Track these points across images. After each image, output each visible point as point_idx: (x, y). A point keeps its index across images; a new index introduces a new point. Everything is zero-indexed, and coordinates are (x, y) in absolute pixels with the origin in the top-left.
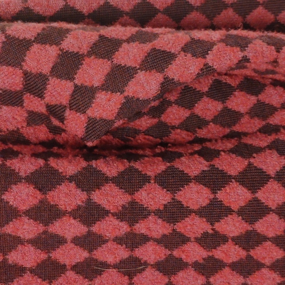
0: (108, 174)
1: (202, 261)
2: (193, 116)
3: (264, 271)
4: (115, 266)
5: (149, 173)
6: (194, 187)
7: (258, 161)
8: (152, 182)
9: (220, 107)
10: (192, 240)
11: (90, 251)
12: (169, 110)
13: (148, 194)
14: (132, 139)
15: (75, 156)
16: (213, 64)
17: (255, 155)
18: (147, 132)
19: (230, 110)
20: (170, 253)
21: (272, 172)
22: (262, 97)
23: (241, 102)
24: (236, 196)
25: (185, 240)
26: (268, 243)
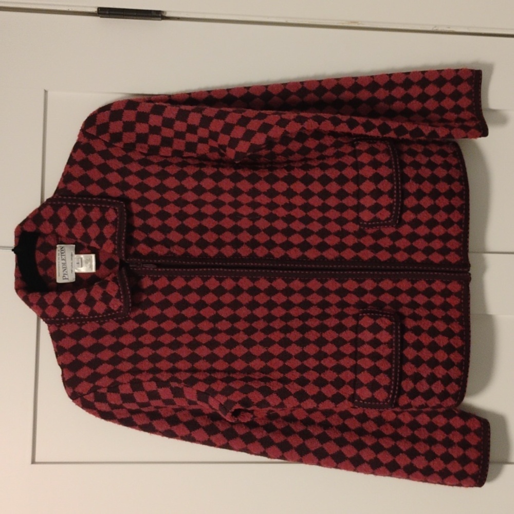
0: (244, 176)
1: (285, 216)
2: (288, 149)
3: (315, 222)
4: (247, 217)
5: (261, 176)
6: (280, 183)
8: (263, 179)
9: (301, 145)
10: (281, 206)
11: (236, 209)
12: (276, 146)
13: (260, 185)
14: (258, 160)
15: (230, 167)
17: (310, 169)
18: (266, 156)
19: (306, 147)
20: (271, 212)
21: (316, 177)
22: (321, 141)
23: (311, 143)
24: (299, 187)
25: (277, 206)
26: (316, 209)
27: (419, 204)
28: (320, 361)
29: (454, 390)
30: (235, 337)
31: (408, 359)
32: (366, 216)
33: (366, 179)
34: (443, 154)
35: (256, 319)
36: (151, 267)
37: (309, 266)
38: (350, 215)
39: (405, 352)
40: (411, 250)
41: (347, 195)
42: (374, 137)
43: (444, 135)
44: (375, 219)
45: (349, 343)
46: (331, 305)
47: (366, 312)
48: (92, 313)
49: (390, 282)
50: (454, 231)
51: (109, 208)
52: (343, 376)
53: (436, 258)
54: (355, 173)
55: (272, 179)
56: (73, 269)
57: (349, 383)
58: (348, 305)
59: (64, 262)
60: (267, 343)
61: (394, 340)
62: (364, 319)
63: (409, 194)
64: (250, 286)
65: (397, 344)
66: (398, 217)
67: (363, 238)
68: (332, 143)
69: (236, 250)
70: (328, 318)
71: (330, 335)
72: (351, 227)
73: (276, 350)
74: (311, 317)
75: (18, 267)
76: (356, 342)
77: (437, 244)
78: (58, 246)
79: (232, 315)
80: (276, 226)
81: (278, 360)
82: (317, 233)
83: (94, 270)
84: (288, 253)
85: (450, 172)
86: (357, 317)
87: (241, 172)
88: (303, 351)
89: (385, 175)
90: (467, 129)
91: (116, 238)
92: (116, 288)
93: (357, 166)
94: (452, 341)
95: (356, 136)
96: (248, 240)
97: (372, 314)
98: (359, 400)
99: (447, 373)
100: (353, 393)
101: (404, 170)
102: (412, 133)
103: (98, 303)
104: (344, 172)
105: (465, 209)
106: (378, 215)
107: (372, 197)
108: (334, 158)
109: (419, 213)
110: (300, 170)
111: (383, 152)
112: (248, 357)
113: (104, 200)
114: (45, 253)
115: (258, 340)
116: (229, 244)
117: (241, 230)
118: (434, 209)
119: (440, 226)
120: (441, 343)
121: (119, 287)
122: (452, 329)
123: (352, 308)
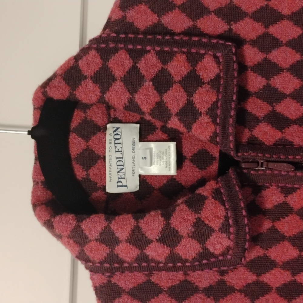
36: (285, 169)
48: (174, 258)
51: (205, 54)
56: (136, 169)
59: (119, 155)
75: (38, 162)
78: (109, 126)
83: (172, 171)
91: (219, 112)
92: (221, 212)
103: (184, 241)
113: (196, 39)
114: (87, 138)
121: (226, 209)
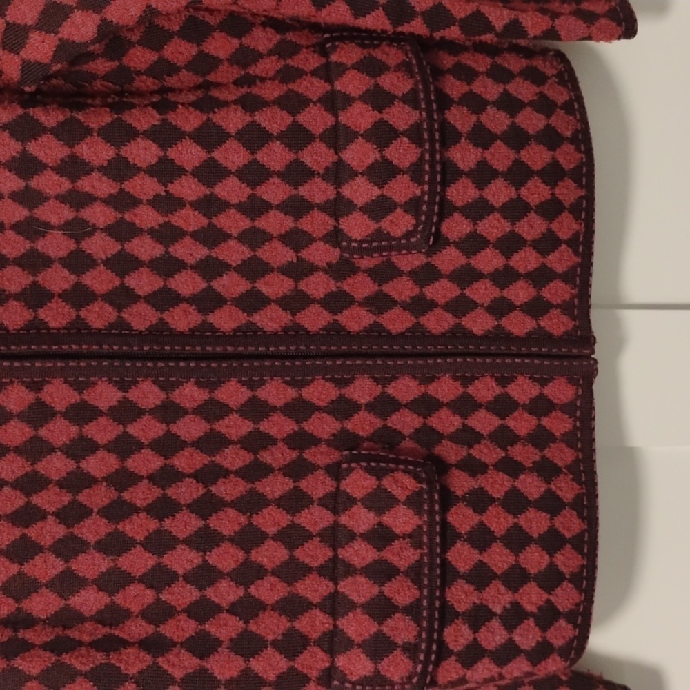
0: (46, 124)
1: (157, 227)
3: (231, 243)
4: (59, 228)
5: (92, 125)
6: (142, 143)
7: (218, 117)
8: (95, 134)
9: (194, 50)
10: (144, 202)
11: (30, 209)
12: (132, 51)
13: (90, 148)
14: (87, 85)
15: (11, 102)
16: (157, 6)
17: (216, 110)
18: (106, 78)
19: (207, 55)
20: (120, 216)
21: (232, 129)
22: (246, 41)
23: (220, 46)
24: (189, 154)
25: (136, 202)
26: (233, 211)
27: (481, 197)
28: (247, 587)
29: (564, 637)
30: (33, 532)
31: (458, 572)
32: (357, 227)
33: (356, 135)
34: (536, 77)
35: (88, 481)
37: (218, 349)
38: (317, 223)
39: (450, 556)
40: (461, 306)
41: (309, 174)
42: (375, 31)
43: (538, 33)
44: (379, 235)
45: (318, 539)
46: (274, 442)
47: (357, 459)
49: (413, 384)
50: (560, 260)
52: (302, 624)
53: (519, 324)
54: (329, 120)
55: (119, 134)
57: (318, 643)
58: (315, 441)
60: (115, 545)
61: (425, 528)
62: (353, 476)
63: (458, 174)
64: (73, 401)
65: (431, 539)
66: (433, 230)
67: (350, 281)
68: (271, 46)
69: (35, 311)
70: (266, 476)
71: (271, 520)
72: (321, 254)
73: (138, 561)
74: (226, 473)
76: (335, 536)
77: (520, 293)
79: (27, 474)
80: (135, 253)
81: (141, 587)
82: (238, 269)
84: (166, 316)
85: (554, 120)
86: (336, 472)
87: (39, 114)
88: (205, 561)
89: (402, 127)
90: (589, 18)
93: (333, 102)
94: (558, 522)
95: (330, 28)
96: (66, 286)
97: (372, 464)
98: (343, 683)
99: (548, 601)
100: (327, 665)
101: (448, 115)
102: (465, 24)
104: (302, 118)
105: (585, 210)
106: (385, 224)
107: (371, 180)
108: (277, 82)
109: (481, 218)
110: (191, 109)
111: (398, 68)
112: (67, 584)
115: (91, 538)
116: (16, 297)
117: (47, 262)
118: (515, 210)
119: (528, 250)
120: (534, 527)
122: (559, 493)
123: (324, 448)
